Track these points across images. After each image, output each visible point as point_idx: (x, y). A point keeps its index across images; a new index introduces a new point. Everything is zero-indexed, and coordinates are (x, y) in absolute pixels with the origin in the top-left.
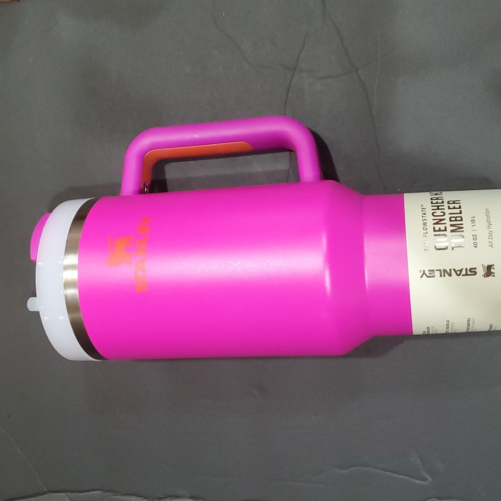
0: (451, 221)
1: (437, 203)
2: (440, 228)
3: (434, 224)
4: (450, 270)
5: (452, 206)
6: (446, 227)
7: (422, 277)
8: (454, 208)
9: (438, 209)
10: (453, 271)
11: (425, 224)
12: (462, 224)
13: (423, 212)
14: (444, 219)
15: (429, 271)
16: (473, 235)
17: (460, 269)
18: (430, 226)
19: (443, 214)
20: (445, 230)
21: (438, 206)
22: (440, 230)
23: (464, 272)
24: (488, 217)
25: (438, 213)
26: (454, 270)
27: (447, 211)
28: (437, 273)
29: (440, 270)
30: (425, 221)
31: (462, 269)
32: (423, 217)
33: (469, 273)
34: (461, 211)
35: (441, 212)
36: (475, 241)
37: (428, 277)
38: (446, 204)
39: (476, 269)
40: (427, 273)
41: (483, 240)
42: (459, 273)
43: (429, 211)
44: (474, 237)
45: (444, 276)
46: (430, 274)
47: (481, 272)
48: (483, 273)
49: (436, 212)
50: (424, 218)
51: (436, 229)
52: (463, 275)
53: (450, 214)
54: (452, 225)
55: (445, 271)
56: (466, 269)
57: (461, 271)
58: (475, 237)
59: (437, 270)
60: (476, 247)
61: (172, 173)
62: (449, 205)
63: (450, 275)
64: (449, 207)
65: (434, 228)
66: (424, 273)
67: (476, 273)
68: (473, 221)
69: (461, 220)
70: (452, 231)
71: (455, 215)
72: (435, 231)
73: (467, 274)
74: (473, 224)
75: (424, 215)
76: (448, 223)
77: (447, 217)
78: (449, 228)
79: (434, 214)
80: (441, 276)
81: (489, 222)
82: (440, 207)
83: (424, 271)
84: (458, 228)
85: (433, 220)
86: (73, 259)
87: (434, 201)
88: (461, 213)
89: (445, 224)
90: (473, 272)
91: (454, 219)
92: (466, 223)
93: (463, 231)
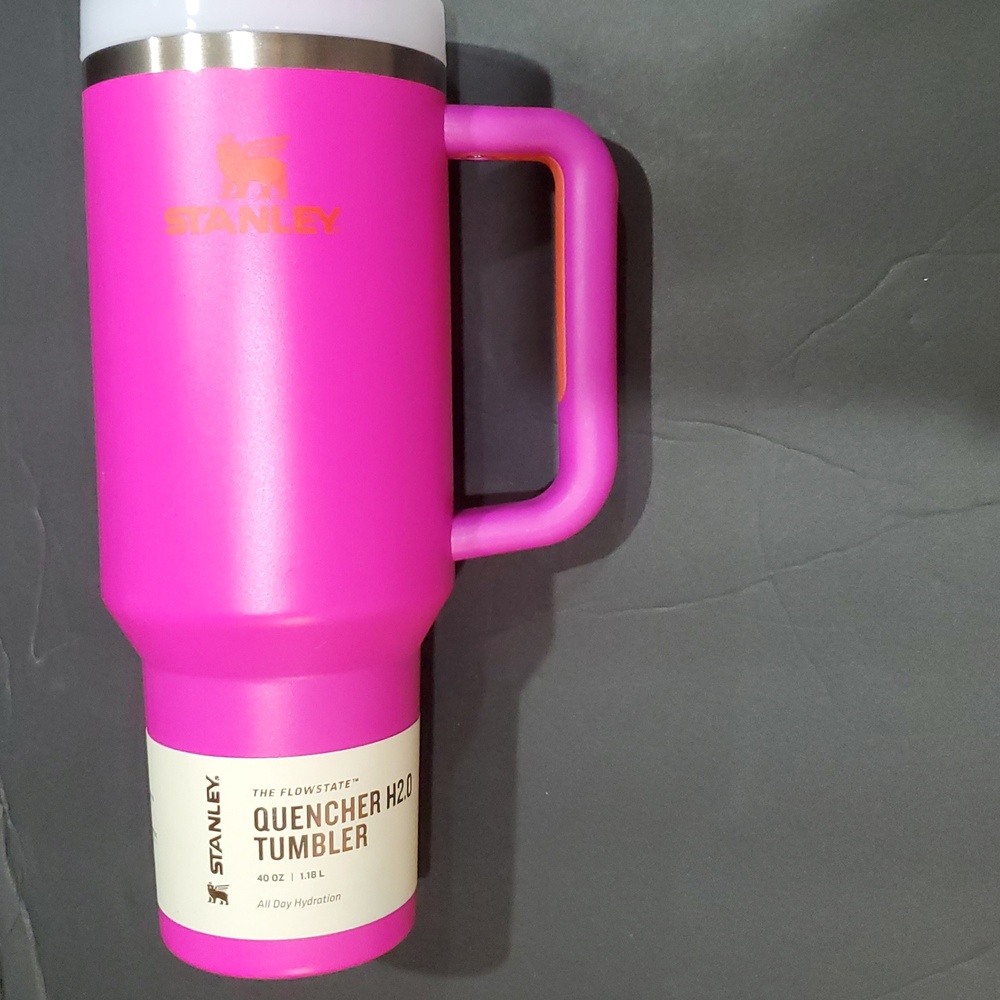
0: (315, 836)
1: (362, 806)
2: (299, 817)
3: (309, 807)
4: (219, 830)
5: (352, 834)
6: (301, 827)
7: (208, 778)
8: (345, 839)
9: (345, 811)
10: (216, 834)
11: (309, 790)
12: (306, 856)
13: (338, 786)
14: (319, 825)
15: (218, 794)
16: (282, 875)
17: (221, 847)
18: (303, 800)
19: (332, 820)
20: (294, 827)
21: (352, 809)
22: (294, 818)
23: (216, 852)
24: (322, 900)
25: (335, 812)
26: (219, 837)
27: (338, 827)
28: (213, 807)
29: (218, 813)
30: (315, 790)
31: (221, 851)
32: (327, 785)
33: (215, 861)
34: (337, 852)
35: (336, 818)
36: (270, 878)
37: (208, 788)
38: (356, 822)
39: (221, 873)
40: (214, 789)
41: (271, 891)
42: (215, 843)
43: (338, 796)
44: (279, 877)
45: (210, 818)
46: (213, 793)
47: (217, 880)
48: (214, 885)
49: (336, 807)
50: (323, 788)
51: (297, 811)
52: (211, 850)
53: (331, 834)
54: (304, 839)
55: (218, 821)
56: (220, 858)
57: (217, 848)
58: (277, 878)
59: (219, 807)
60: (260, 878)
62: (355, 829)
63: (212, 828)
64: (350, 829)
65: (300, 807)
66: (214, 784)
67: (215, 872)
68: (313, 875)
69: (315, 855)
70: (292, 840)
71: (327, 843)
72: (294, 809)
73: (212, 857)
74: (305, 875)
75: (330, 787)
76: (309, 833)
77: (325, 829)
78: (298, 835)
79: (332, 807)
80: (210, 812)
81: (311, 902)
82: (348, 813)
83: (217, 784)
84: (297, 849)
85: (319, 805)
87: (366, 800)
88: (332, 852)
89: (309, 826)
90: (217, 868)
91: (319, 840)
92: (308, 863)
93: (291, 857)
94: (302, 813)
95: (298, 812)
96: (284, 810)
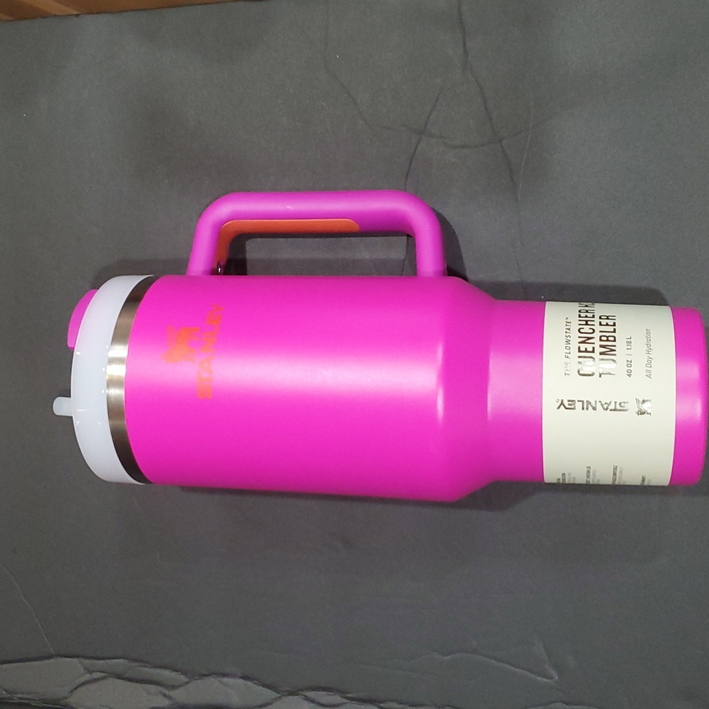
0: (601, 340)
1: (586, 317)
2: (586, 349)
3: (579, 343)
4: (595, 402)
5: (604, 322)
6: (594, 348)
7: (559, 408)
8: (607, 325)
9: (587, 324)
10: (598, 404)
11: (568, 342)
12: (615, 346)
13: (568, 327)
14: (593, 338)
15: (569, 401)
16: (628, 361)
17: (608, 402)
18: (574, 345)
19: (592, 331)
20: (593, 352)
21: (587, 321)
22: (586, 351)
23: (612, 406)
24: (649, 340)
25: (587, 329)
26: (600, 402)
27: (597, 328)
28: (579, 405)
29: (583, 402)
30: (569, 338)
31: (610, 402)
32: (566, 332)
33: (618, 407)
34: (615, 330)
35: (590, 329)
36: (630, 368)
37: (567, 408)
38: (597, 320)
39: (627, 403)
40: (566, 403)
41: (639, 368)
42: (606, 407)
43: (575, 326)
45: (587, 409)
46: (569, 405)
47: (633, 407)
49: (583, 328)
50: (568, 334)
51: (581, 350)
52: (611, 410)
53: (601, 332)
54: (601, 346)
55: (588, 403)
56: (615, 403)
57: (609, 404)
58: (629, 364)
59: (579, 401)
60: (630, 376)
61: (255, 251)
62: (601, 320)
63: (594, 409)
64: (600, 323)
65: (579, 348)
66: (562, 403)
67: (627, 409)
68: (629, 343)
69: (615, 341)
70: (601, 354)
71: (607, 334)
72: (580, 351)
73: (615, 409)
74: (629, 347)
75: (568, 331)
76: (597, 343)
77: (597, 335)
78: (599, 350)
79: (581, 331)
80: (583, 409)
81: (648, 345)
82: (589, 323)
83: (562, 401)
84: (608, 351)
85: (579, 337)
86: (121, 351)
87: (583, 315)
88: (614, 331)
89: (594, 343)
90: (623, 407)
91: (605, 338)
92: (620, 345)
93: (615, 355)
94: (583, 347)
96: (580, 357)
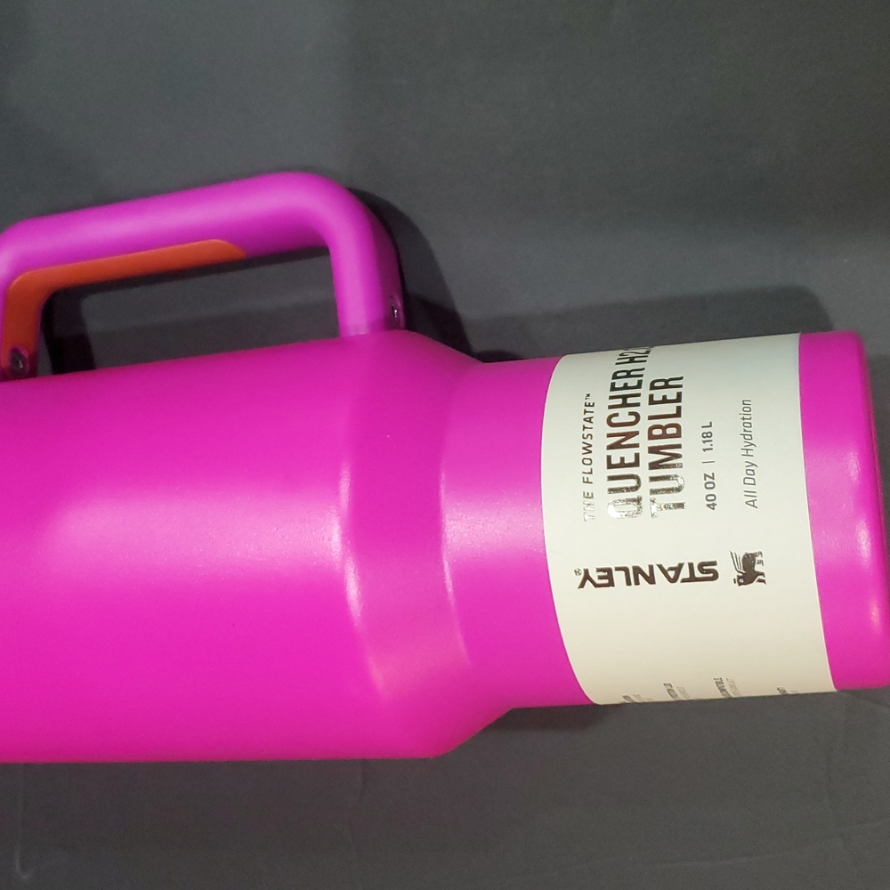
0: (651, 437)
1: (626, 387)
2: (622, 459)
3: (610, 447)
4: (651, 568)
5: (658, 395)
6: (637, 456)
7: (582, 586)
8: (665, 400)
9: (625, 405)
10: (657, 570)
11: (587, 449)
12: (679, 446)
13: (588, 415)
14: (637, 433)
15: (599, 570)
16: (706, 476)
17: (676, 565)
18: (600, 453)
19: (633, 418)
20: (636, 464)
21: (625, 397)
22: (622, 465)
23: (685, 573)
24: (747, 422)
25: (624, 415)
26: (660, 567)
27: (645, 410)
28: (619, 577)
29: (626, 570)
30: (588, 441)
31: (681, 566)
32: (584, 428)
33: (698, 574)
34: (679, 409)
35: (631, 414)
36: (711, 492)
37: (596, 586)
38: (645, 391)
39: (714, 563)
40: (594, 575)
41: (730, 488)
42: (673, 575)
43: (600, 413)
44: (708, 480)
45: (637, 583)
46: (600, 578)
47: (728, 571)
48: (735, 575)
49: (616, 415)
50: (587, 432)
51: (613, 462)
52: (684, 581)
53: (651, 418)
54: (653, 450)
55: (637, 570)
56: (691, 565)
57: (678, 569)
58: (710, 481)
59: (617, 569)
60: (712, 506)
62: (653, 392)
63: (651, 580)
64: (651, 397)
65: (609, 458)
66: (587, 577)
67: (716, 576)
68: (707, 436)
69: (678, 435)
70: (653, 466)
71: (664, 422)
72: (610, 466)
73: (692, 579)
74: (707, 445)
75: (587, 425)
76: (643, 441)
77: (643, 426)
78: (647, 458)
79: (614, 420)
80: (629, 583)
81: (747, 436)
82: (630, 400)
83: (586, 572)
84: (666, 458)
85: (610, 435)
87: (619, 383)
88: (678, 414)
89: (636, 446)
90: (708, 572)
91: (657, 432)
92: (690, 443)
93: (679, 466)
94: (616, 456)
95: (615, 461)
96: (611, 478)
